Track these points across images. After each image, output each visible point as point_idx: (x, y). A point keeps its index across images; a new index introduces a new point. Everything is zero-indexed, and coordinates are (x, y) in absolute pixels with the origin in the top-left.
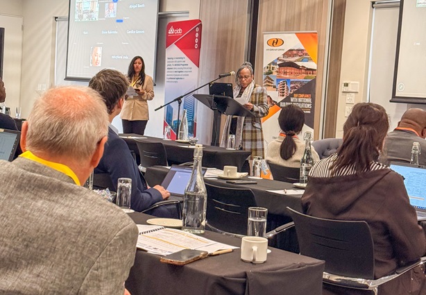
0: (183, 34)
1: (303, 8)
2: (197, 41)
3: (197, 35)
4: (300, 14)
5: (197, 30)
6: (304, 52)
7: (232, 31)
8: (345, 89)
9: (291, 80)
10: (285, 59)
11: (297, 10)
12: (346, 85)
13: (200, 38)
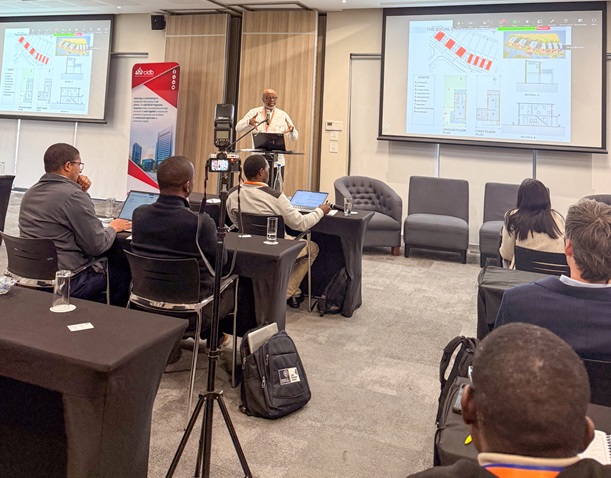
0: (155, 75)
1: (289, 56)
2: (174, 82)
3: (174, 77)
4: (285, 62)
5: (174, 72)
7: (207, 74)
8: (329, 128)
11: (282, 58)
12: (330, 124)
13: (177, 80)
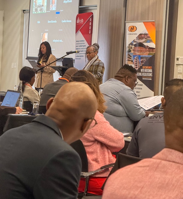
0: (84, 23)
1: (150, 4)
2: (90, 28)
3: (90, 24)
5: (91, 20)
6: (148, 36)
8: (177, 62)
9: (141, 56)
10: (137, 41)
11: (147, 5)
12: (178, 59)
13: (92, 26)
